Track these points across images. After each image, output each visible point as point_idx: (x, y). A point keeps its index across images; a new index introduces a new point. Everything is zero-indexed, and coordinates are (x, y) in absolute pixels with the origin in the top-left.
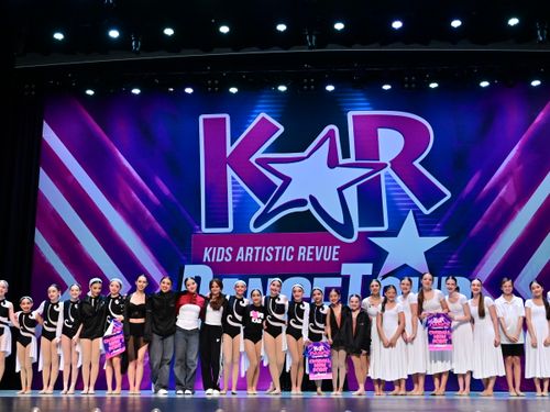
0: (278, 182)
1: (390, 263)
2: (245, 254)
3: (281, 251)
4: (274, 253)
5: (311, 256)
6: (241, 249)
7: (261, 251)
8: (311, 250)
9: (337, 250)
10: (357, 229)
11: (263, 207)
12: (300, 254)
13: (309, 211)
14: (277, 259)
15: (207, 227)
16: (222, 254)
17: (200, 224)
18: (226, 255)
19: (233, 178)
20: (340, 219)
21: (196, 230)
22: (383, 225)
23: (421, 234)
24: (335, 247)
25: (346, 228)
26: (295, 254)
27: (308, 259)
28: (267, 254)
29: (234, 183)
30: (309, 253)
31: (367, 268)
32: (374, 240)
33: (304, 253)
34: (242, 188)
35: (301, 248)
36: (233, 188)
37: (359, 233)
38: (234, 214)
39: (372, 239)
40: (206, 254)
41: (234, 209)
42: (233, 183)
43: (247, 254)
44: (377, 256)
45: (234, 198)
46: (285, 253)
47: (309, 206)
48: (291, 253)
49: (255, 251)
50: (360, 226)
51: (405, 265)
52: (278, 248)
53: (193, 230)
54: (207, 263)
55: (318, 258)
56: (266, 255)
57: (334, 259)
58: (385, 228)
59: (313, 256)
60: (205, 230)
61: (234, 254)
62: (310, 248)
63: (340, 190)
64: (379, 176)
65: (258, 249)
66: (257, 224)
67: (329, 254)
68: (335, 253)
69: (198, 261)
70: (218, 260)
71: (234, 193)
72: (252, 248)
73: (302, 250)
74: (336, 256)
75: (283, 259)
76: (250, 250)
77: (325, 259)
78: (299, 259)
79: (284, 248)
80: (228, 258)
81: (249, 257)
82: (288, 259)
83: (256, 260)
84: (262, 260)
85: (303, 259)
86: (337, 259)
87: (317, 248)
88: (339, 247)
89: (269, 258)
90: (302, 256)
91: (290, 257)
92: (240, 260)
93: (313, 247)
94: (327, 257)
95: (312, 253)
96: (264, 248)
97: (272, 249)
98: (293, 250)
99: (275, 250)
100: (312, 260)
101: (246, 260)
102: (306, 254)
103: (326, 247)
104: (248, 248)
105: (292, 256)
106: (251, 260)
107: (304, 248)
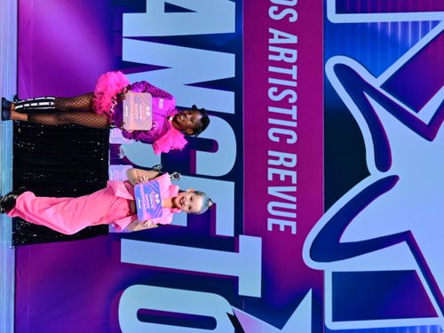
0: (426, 114)
2: (282, 47)
3: (289, 118)
4: (285, 103)
5: (276, 176)
6: (293, 39)
7: (289, 77)
8: (288, 178)
9: (288, 228)
10: (329, 268)
11: (377, 83)
12: (282, 155)
13: (367, 174)
14: (271, 109)
18: (281, 8)
19: (435, 23)
20: (350, 235)
22: (336, 318)
24: (293, 225)
25: (330, 247)
26: (282, 146)
27: (271, 171)
28: (283, 89)
29: (426, 26)
30: (283, 174)
31: (251, 287)
32: (307, 302)
33: (283, 164)
34: (415, 41)
35: (294, 157)
36: (415, 24)
37: (321, 273)
38: (363, 25)
39: (308, 298)
41: (374, 25)
42: (425, 24)
43: (283, 51)
44: (275, 305)
45: (395, 24)
46: (283, 126)
47: (375, 175)
48: (284, 137)
49: (289, 66)
50: (335, 274)
52: (293, 112)
55: (272, 191)
56: (281, 88)
57: (271, 222)
59: (277, 181)
61: (284, 25)
62: (294, 174)
63: (407, 237)
64: (434, 315)
65: (294, 72)
66: (341, 70)
67: (281, 213)
68: (282, 224)
71: (405, 24)
72: (294, 59)
73: (289, 160)
74: (276, 227)
75: (271, 121)
76: (290, 56)
77: (271, 205)
78: (271, 153)
79: (294, 124)
80: (275, 13)
81: (278, 54)
82: (272, 131)
83: (271, 69)
84: (271, 81)
85: (271, 162)
86: (270, 228)
87: (294, 189)
88: (294, 231)
89: (275, 94)
90: (277, 158)
91: (275, 135)
92: (272, 36)
93: (294, 181)
94: (275, 208)
95: (282, 178)
96: (294, 84)
97: (292, 101)
98: (289, 141)
99: (289, 106)
100: (270, 178)
101: (271, 49)
102: (281, 167)
103: (294, 207)
104: (294, 52)
105: (276, 139)
106: (271, 57)
107: (293, 164)
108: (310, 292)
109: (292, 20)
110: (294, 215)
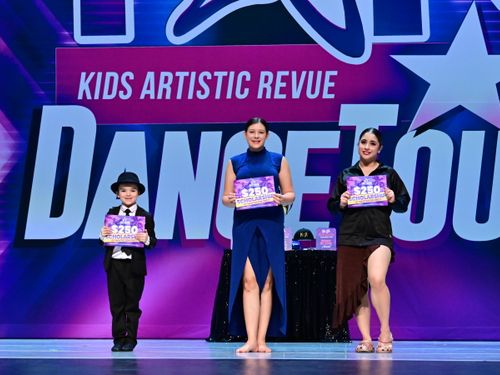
1: (432, 105)
2: (158, 86)
3: (226, 80)
4: (212, 83)
5: (282, 91)
6: (150, 76)
7: (187, 80)
8: (284, 79)
9: (332, 79)
10: (371, 39)
12: (262, 85)
13: (279, 3)
14: (218, 96)
15: (84, 33)
16: (114, 85)
17: (71, 29)
18: (121, 87)
20: (340, 21)
21: (65, 38)
22: (420, 32)
23: (491, 51)
24: (329, 74)
25: (349, 37)
26: (253, 85)
27: (277, 96)
28: (198, 85)
30: (280, 84)
31: (389, 114)
32: (404, 60)
33: (270, 85)
35: (263, 74)
37: (375, 47)
38: (136, 8)
39: (399, 58)
40: (84, 86)
43: (162, 86)
44: (407, 91)
46: (234, 84)
48: (245, 84)
49: (176, 79)
50: (377, 33)
51: (460, 109)
52: (220, 75)
53: (59, 40)
54: (84, 103)
55: (296, 95)
56: (198, 87)
57: (326, 96)
58: (425, 37)
59: (287, 90)
60: (80, 39)
61: (137, 85)
62: (280, 74)
65: (182, 75)
66: (179, 30)
67: (319, 85)
68: (328, 84)
69: (68, 98)
70: (106, 96)
72: (170, 75)
73: (266, 78)
74: (331, 91)
75: (229, 96)
76: (166, 79)
77: (309, 95)
78: (260, 96)
79: (232, 74)
80: (125, 93)
81: (165, 91)
82: (239, 96)
83: (179, 96)
84: (190, 96)
85: (268, 96)
86: (332, 96)
87: (294, 74)
88: (335, 73)
89: (203, 93)
90: (265, 90)
91: (242, 92)
92: (147, 96)
93: (286, 73)
94: (313, 92)
95: (284, 85)
96: (193, 74)
97: (209, 77)
98: (248, 78)
99: (215, 79)
100: (284, 96)
101: (160, 97)
102: (273, 86)
103: (311, 73)
104: (163, 74)
105: (247, 90)
106: (168, 97)
107: (270, 75)
108: (394, 57)
109: (132, 77)
110: (320, 73)
